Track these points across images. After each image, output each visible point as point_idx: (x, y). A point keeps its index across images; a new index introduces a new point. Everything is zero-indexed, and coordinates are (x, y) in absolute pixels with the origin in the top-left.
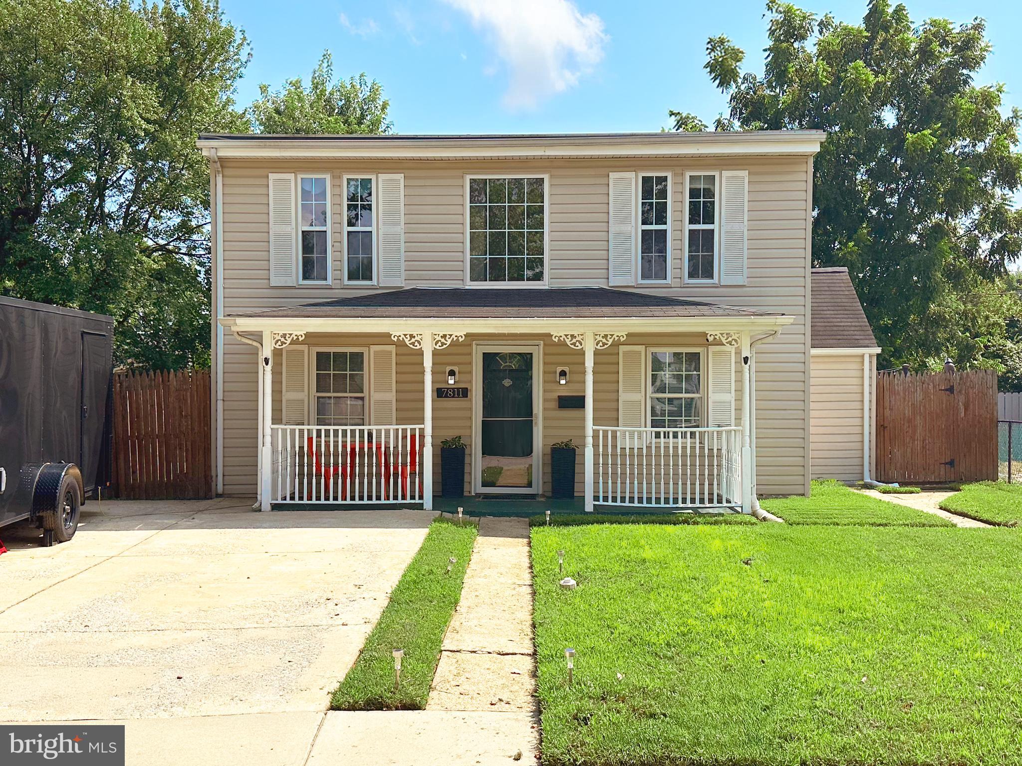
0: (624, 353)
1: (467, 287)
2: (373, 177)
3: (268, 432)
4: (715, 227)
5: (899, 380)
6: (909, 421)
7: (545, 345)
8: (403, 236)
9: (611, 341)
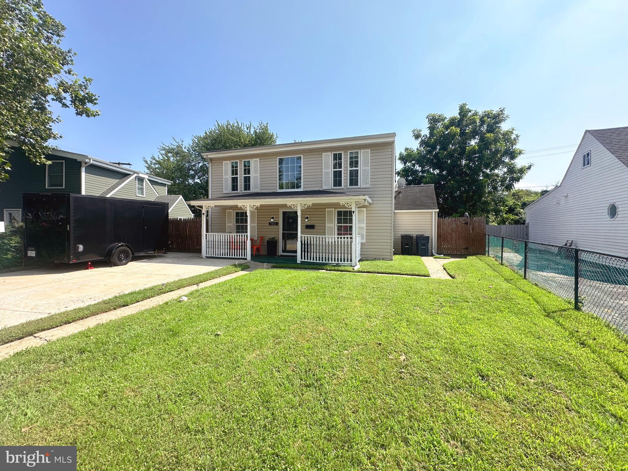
0: (327, 211)
1: (277, 191)
2: (251, 160)
3: (205, 235)
4: (359, 168)
5: (448, 220)
6: (450, 234)
8: (259, 177)
9: (307, 206)
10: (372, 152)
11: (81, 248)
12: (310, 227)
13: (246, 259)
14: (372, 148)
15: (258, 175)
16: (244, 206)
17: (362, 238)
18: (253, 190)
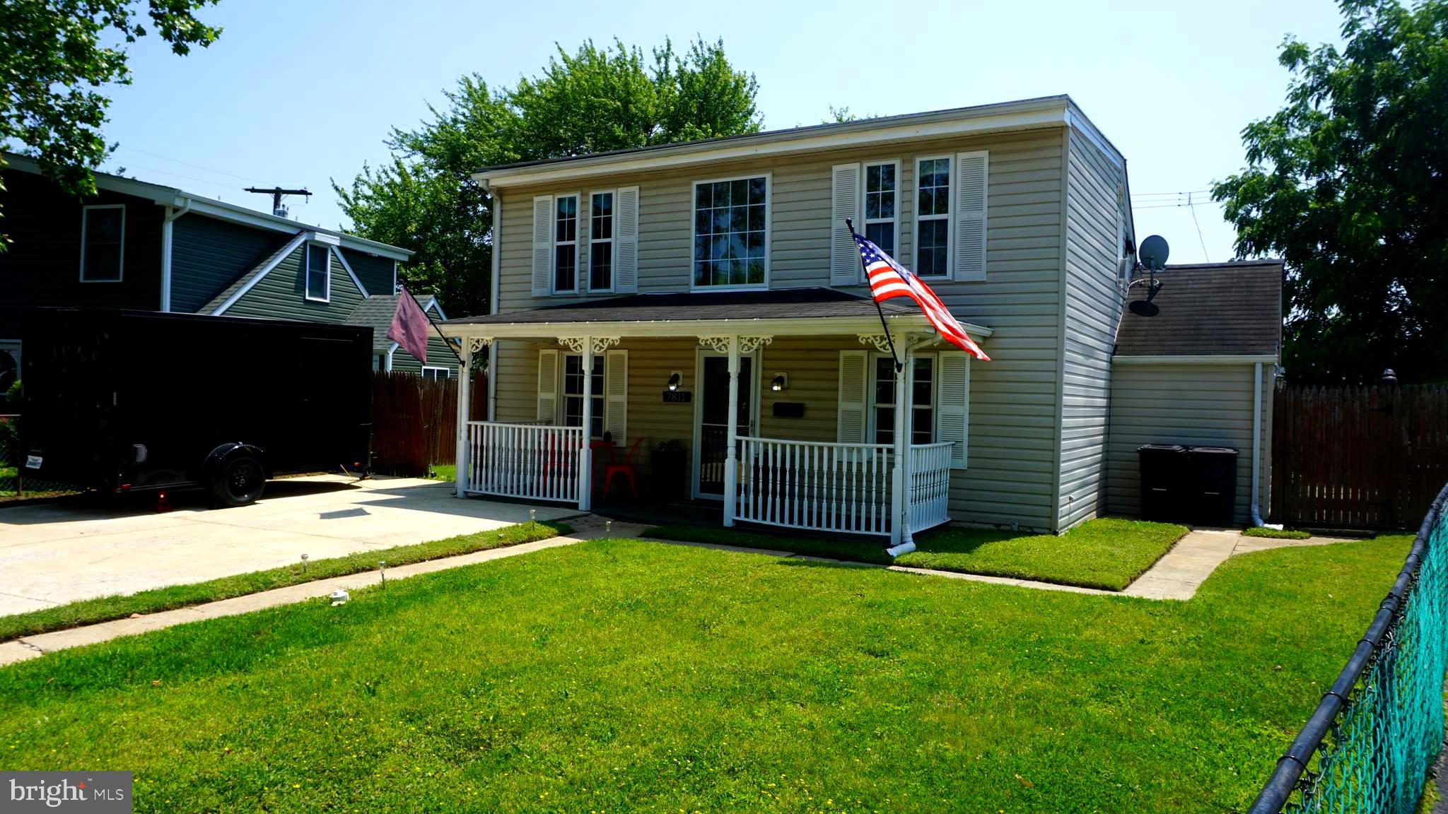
10: (996, 159)
11: (142, 451)
12: (788, 411)
13: (575, 506)
14: (994, 148)
15: (634, 238)
16: (575, 341)
17: (956, 455)
18: (618, 285)
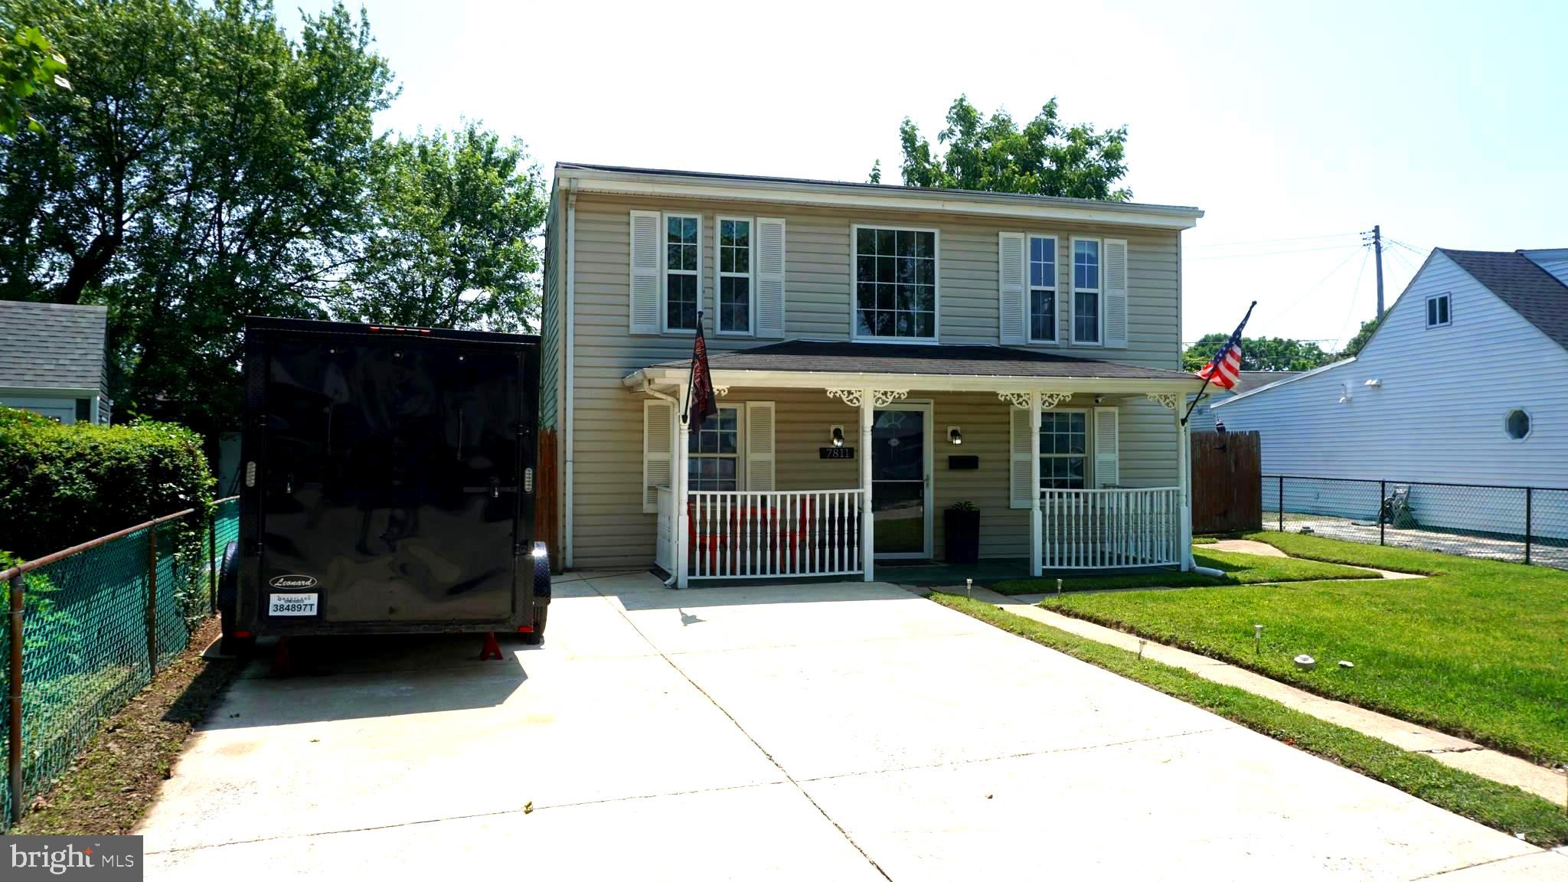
1: (854, 341)
2: (751, 220)
3: (685, 499)
4: (1099, 291)
7: (935, 403)
8: (783, 284)
9: (1057, 401)
12: (963, 464)
13: (860, 579)
14: (1130, 238)
18: (757, 329)
